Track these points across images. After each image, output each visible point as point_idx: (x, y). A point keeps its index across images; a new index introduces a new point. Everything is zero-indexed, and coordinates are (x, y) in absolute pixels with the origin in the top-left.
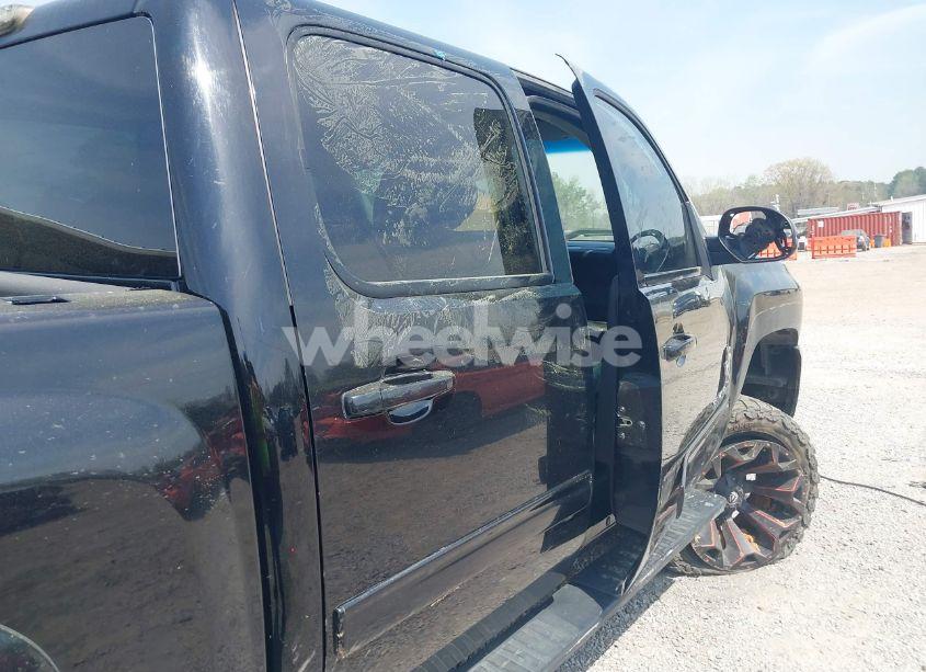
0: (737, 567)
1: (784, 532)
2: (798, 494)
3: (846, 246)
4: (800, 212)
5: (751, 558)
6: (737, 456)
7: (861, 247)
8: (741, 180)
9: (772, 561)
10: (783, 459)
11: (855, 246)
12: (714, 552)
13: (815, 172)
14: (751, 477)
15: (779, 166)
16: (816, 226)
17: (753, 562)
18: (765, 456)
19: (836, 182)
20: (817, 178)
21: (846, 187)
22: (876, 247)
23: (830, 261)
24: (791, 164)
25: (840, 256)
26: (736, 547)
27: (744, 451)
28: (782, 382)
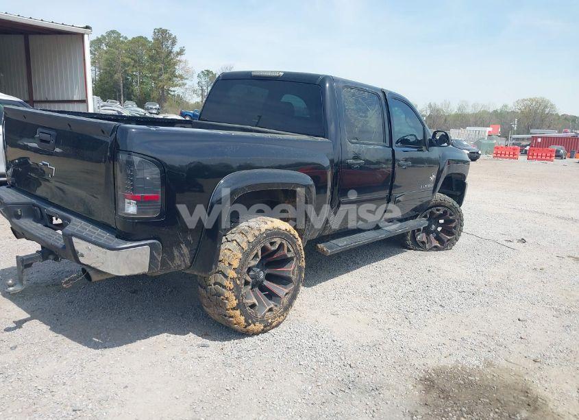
0: (430, 249)
1: (449, 240)
2: (455, 228)
3: (548, 155)
4: (532, 131)
5: (436, 247)
6: (435, 211)
7: (559, 156)
8: (498, 107)
9: (443, 250)
10: (451, 215)
11: (554, 155)
12: (423, 243)
13: (546, 107)
14: (441, 221)
15: (524, 100)
16: (536, 140)
17: (436, 249)
18: (445, 212)
19: (560, 115)
20: (547, 111)
21: (566, 119)
22: (570, 158)
23: (537, 162)
24: (531, 100)
25: (544, 160)
26: (431, 243)
27: (438, 210)
28: (459, 193)
